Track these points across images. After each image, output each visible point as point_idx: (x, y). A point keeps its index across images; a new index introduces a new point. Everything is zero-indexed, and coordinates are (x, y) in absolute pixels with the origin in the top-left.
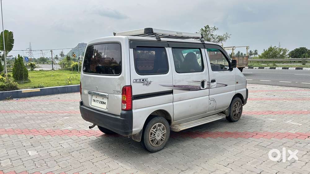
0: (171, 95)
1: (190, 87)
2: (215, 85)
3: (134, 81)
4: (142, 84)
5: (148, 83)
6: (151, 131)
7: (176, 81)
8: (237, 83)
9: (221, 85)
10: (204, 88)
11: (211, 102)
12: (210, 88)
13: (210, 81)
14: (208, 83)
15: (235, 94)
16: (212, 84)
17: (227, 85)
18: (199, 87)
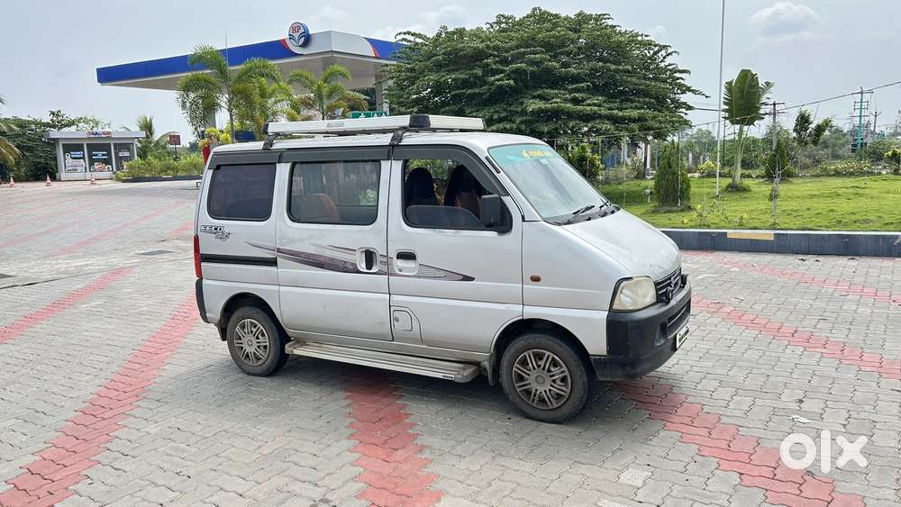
0: (273, 269)
1: (322, 259)
2: (414, 269)
3: (203, 228)
4: (215, 235)
5: (225, 236)
6: (237, 329)
7: (284, 241)
8: (536, 279)
9: (442, 274)
10: (370, 269)
11: (396, 314)
12: (392, 275)
13: (393, 254)
14: (385, 260)
15: (521, 318)
16: (401, 263)
17: (472, 279)
18: (352, 264)
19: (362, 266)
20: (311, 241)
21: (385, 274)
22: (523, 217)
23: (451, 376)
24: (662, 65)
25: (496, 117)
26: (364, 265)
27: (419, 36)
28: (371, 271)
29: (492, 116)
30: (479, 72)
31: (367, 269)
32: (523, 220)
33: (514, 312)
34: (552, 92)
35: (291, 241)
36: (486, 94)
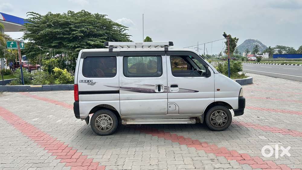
0: (118, 94)
1: (140, 90)
2: (177, 90)
3: (80, 81)
4: (87, 84)
5: (93, 84)
6: (97, 119)
7: (123, 84)
8: (218, 90)
9: (187, 91)
10: (160, 91)
11: (170, 105)
12: (169, 92)
13: (169, 86)
14: (167, 88)
15: (214, 102)
16: (172, 89)
17: (198, 91)
18: (153, 90)
19: (157, 91)
20: (136, 83)
21: (166, 92)
22: (214, 72)
23: (190, 122)
24: (123, 33)
25: (76, 46)
26: (157, 90)
27: (38, 14)
28: (160, 92)
29: (75, 46)
30: (68, 29)
31: (159, 91)
32: (214, 73)
33: (212, 100)
34: (95, 39)
35: (126, 84)
36: (71, 38)
